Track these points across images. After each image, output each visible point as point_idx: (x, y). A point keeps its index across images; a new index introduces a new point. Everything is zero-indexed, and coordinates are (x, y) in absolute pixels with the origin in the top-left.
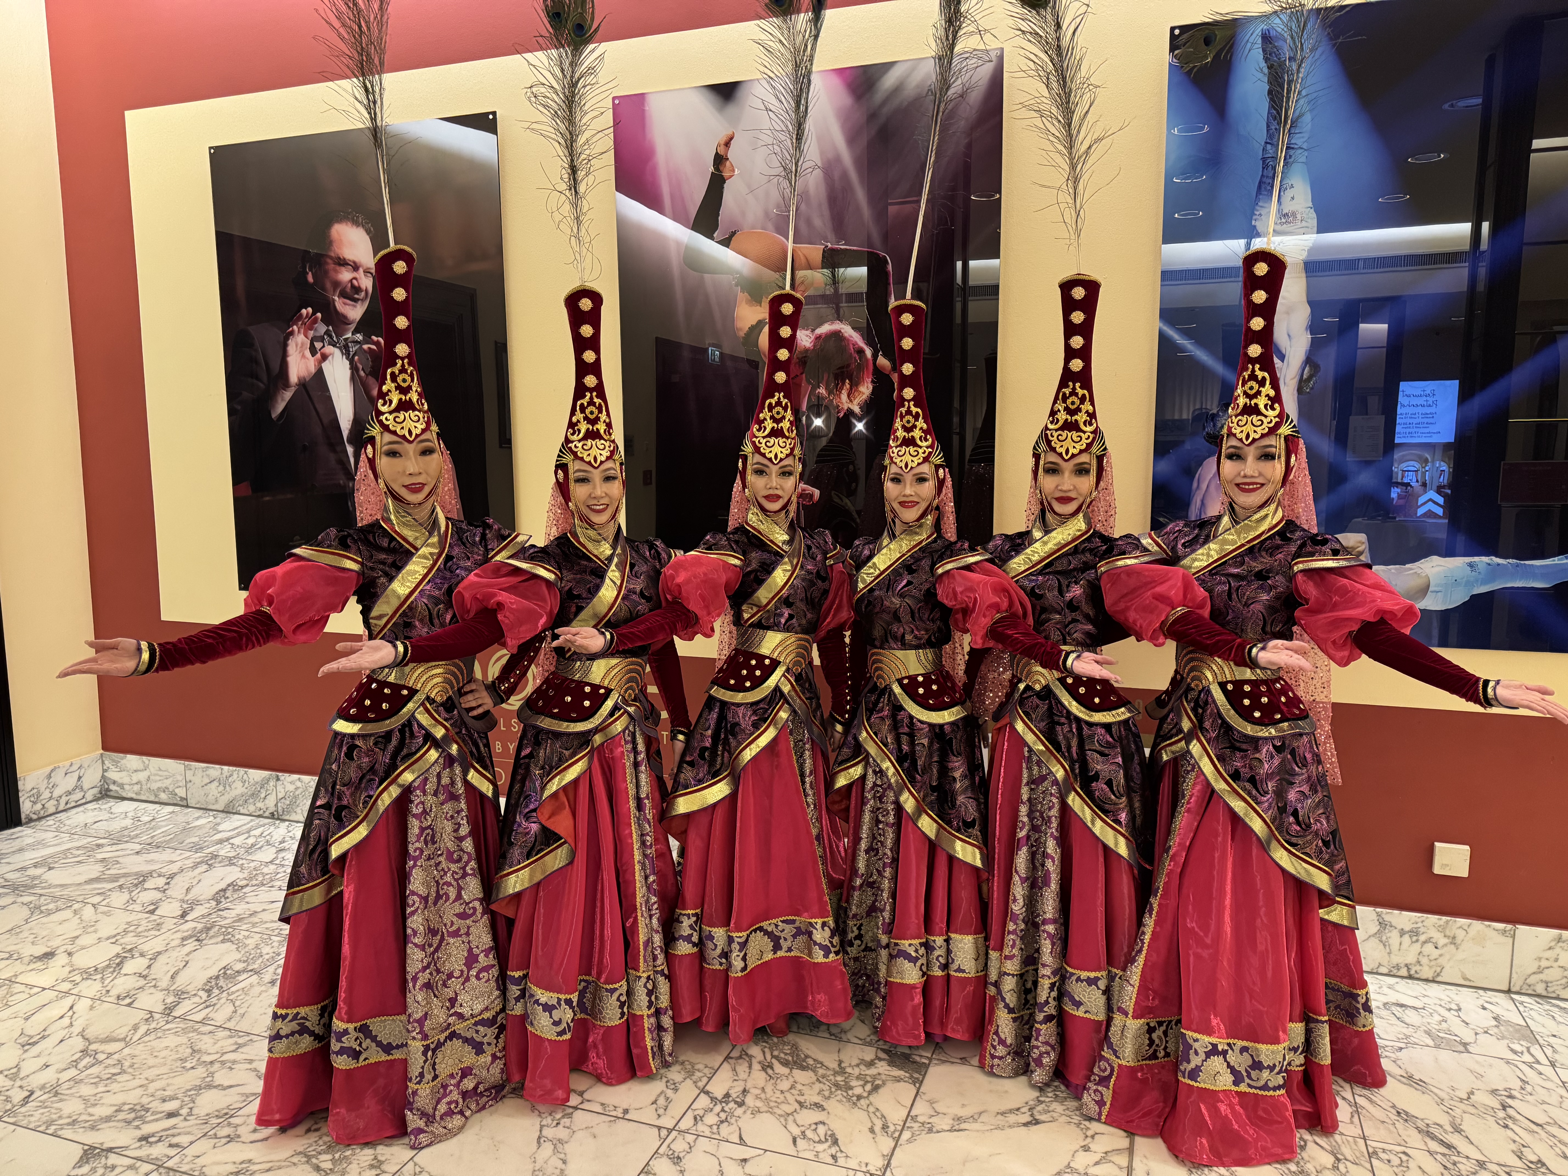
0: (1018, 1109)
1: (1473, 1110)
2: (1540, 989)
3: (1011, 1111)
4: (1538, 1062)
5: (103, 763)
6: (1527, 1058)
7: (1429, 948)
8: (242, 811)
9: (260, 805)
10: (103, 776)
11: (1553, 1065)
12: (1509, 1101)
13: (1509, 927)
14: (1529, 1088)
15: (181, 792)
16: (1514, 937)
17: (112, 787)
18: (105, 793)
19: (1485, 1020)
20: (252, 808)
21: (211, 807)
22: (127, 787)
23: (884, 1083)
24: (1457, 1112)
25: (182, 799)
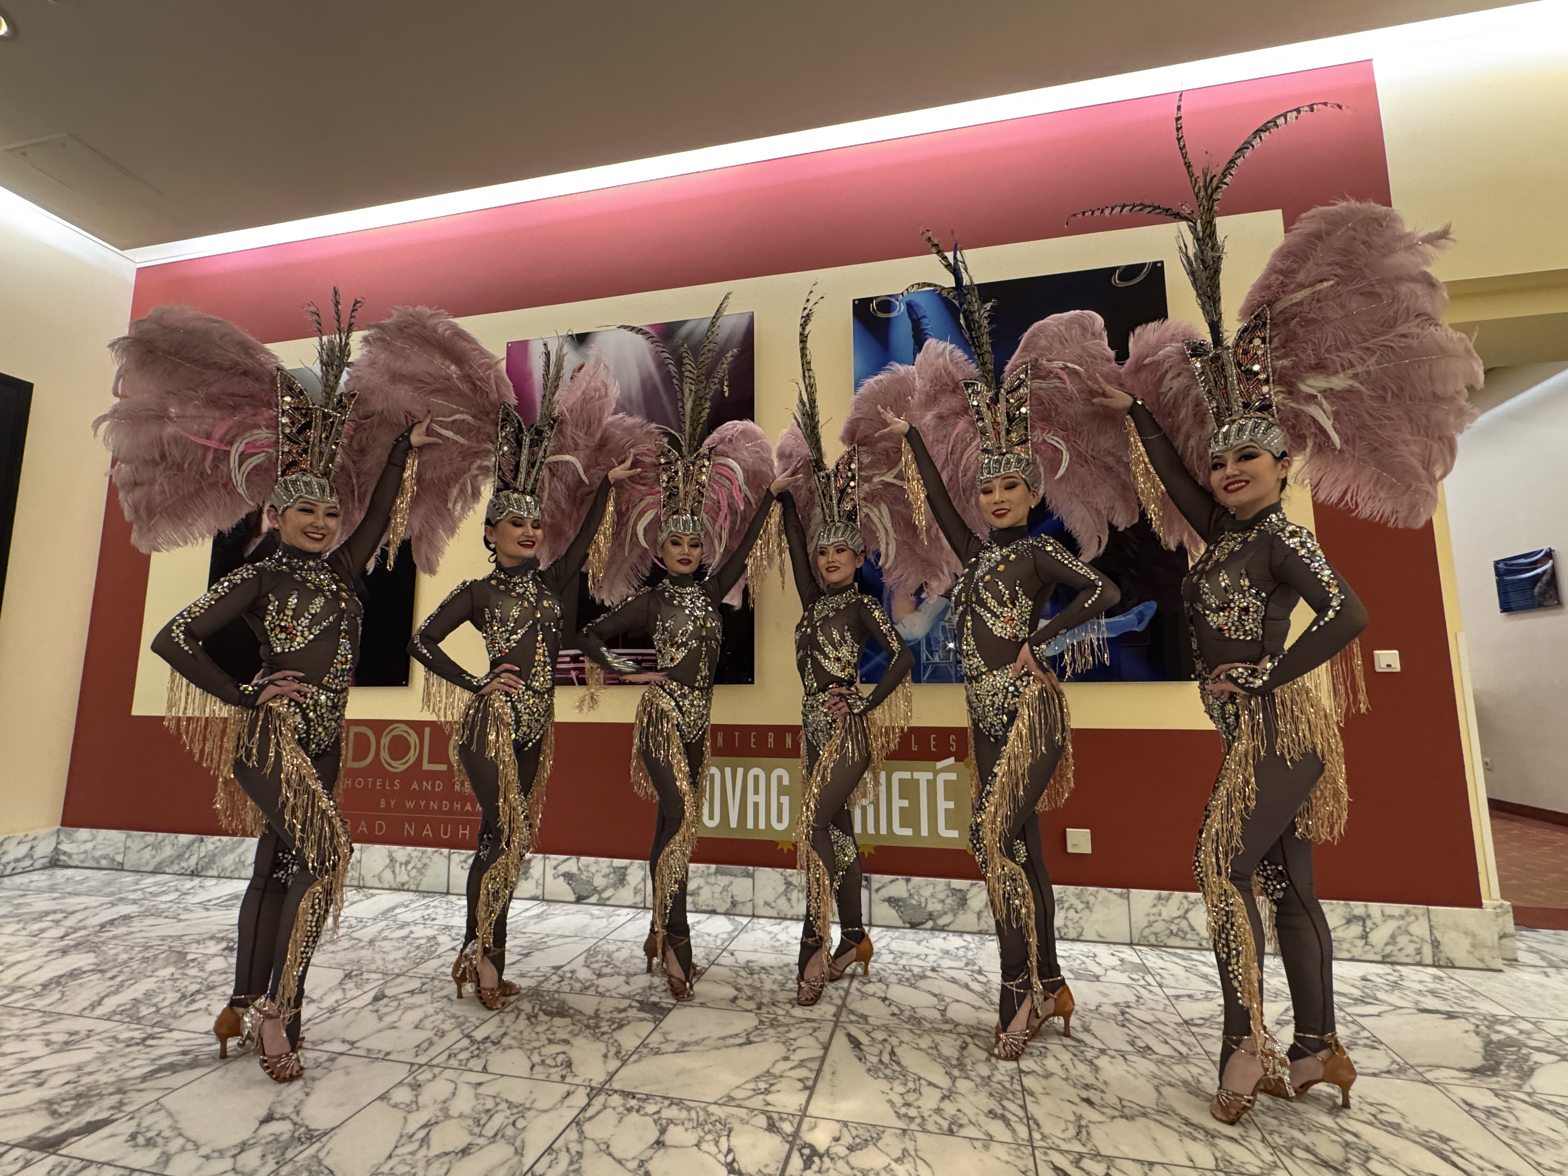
0: (737, 1035)
1: (1099, 1017)
2: (1152, 939)
3: (731, 1036)
4: (1150, 985)
5: (58, 837)
6: (1142, 982)
7: (1072, 913)
8: (168, 871)
9: (184, 864)
10: (56, 849)
11: (1160, 986)
12: (1127, 1010)
13: (1125, 890)
14: (1142, 1001)
15: (119, 858)
16: (1128, 899)
17: (62, 858)
18: (54, 862)
19: (1115, 962)
20: (176, 868)
21: (142, 869)
22: (74, 857)
23: (629, 1023)
24: (1087, 1019)
25: (119, 863)
